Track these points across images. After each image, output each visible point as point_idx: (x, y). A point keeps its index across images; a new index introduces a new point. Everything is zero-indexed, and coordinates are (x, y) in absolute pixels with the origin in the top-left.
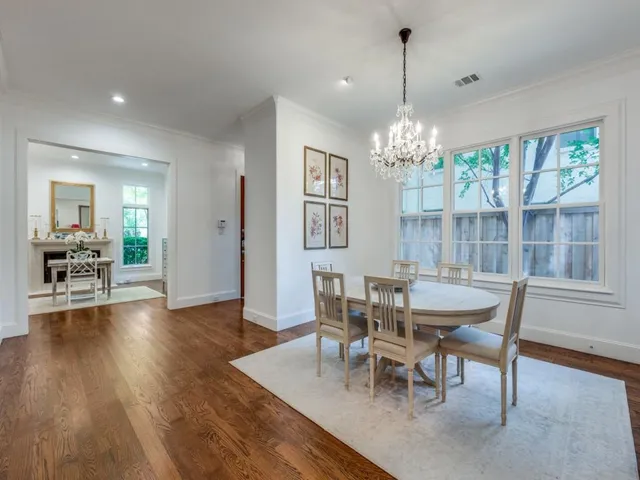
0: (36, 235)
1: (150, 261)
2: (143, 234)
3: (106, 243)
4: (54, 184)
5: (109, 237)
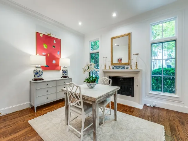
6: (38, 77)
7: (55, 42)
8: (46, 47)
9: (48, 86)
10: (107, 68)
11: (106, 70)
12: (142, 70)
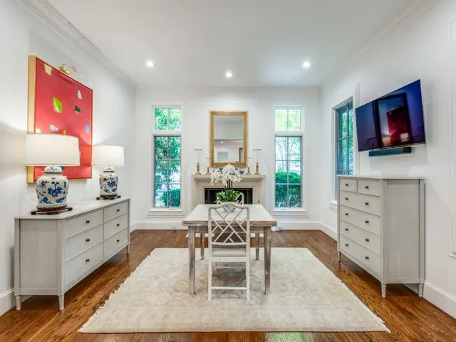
0: (198, 170)
1: (304, 205)
2: (295, 168)
3: (259, 180)
4: (213, 113)
5: (262, 173)
6: (59, 201)
7: (79, 95)
8: (59, 109)
9: (89, 226)
10: (203, 172)
11: (199, 176)
12: (265, 176)
